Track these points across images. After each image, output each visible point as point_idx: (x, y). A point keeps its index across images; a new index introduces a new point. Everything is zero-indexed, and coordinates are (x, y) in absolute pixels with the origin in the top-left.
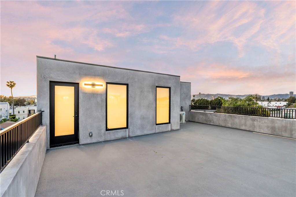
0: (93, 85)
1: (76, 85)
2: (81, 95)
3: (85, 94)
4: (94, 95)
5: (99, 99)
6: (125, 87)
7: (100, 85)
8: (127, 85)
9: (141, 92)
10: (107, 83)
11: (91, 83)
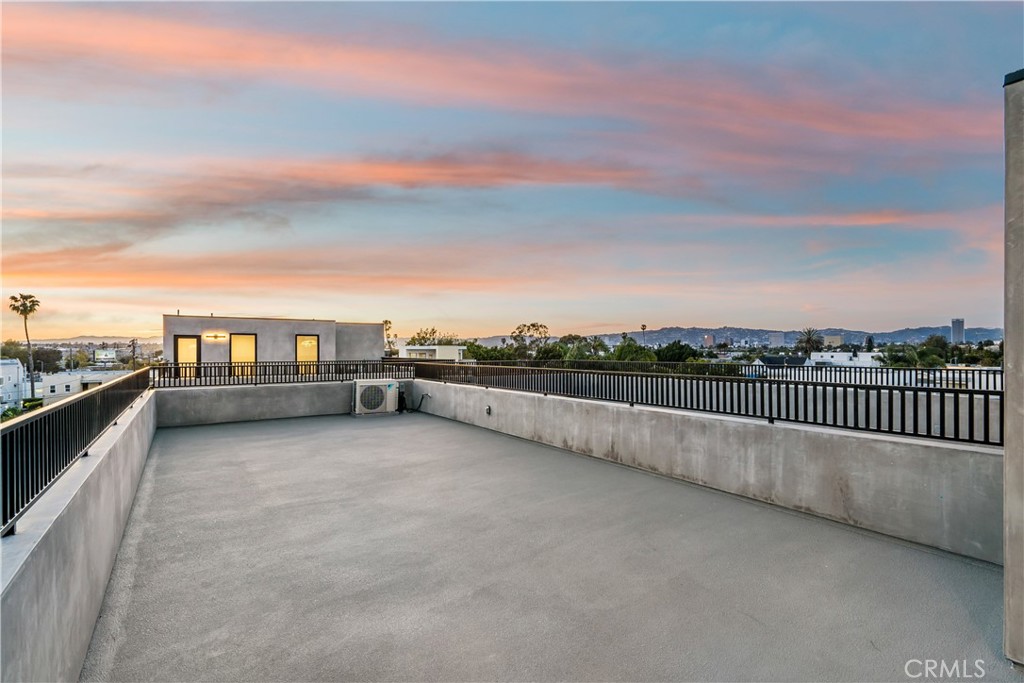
0: (216, 337)
1: (198, 338)
2: (202, 346)
3: (207, 345)
4: (216, 346)
5: (222, 350)
6: (254, 337)
7: (223, 337)
8: (256, 335)
9: (275, 341)
10: (231, 334)
11: (213, 335)
